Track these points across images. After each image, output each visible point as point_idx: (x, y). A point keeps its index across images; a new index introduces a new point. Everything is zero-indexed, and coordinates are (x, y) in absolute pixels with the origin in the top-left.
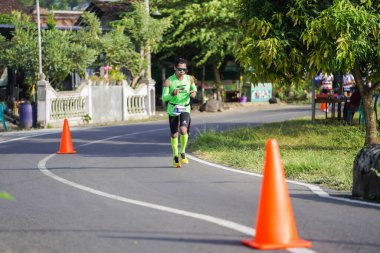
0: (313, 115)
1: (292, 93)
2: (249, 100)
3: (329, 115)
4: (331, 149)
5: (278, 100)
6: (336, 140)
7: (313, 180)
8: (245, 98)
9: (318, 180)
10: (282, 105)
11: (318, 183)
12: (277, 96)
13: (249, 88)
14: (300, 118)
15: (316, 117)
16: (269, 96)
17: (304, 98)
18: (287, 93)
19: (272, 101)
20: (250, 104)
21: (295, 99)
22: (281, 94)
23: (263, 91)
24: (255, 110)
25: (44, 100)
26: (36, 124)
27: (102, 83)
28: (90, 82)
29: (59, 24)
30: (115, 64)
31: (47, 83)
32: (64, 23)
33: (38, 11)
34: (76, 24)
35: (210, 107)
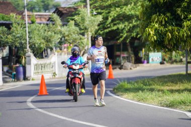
0: (187, 71)
1: (173, 59)
2: (148, 62)
5: (165, 62)
7: (188, 110)
8: (146, 61)
10: (167, 65)
12: (164, 60)
13: (148, 55)
14: (178, 73)
15: (189, 72)
16: (160, 60)
17: (181, 61)
18: (170, 59)
19: (162, 63)
20: (148, 65)
21: (176, 61)
22: (167, 59)
23: (156, 56)
24: (152, 68)
25: (30, 64)
26: (25, 79)
27: (63, 54)
28: (56, 53)
29: (38, 21)
30: (71, 43)
31: (32, 55)
32: (41, 20)
33: (26, 13)
34: (48, 20)
35: (125, 67)
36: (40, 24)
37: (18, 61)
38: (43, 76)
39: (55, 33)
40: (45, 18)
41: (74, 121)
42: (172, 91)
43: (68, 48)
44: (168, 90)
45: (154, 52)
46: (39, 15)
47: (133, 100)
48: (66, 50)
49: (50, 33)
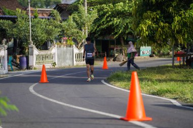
0: (173, 63)
1: (162, 52)
2: (139, 55)
3: (182, 63)
4: (183, 81)
5: (154, 55)
6: (185, 76)
7: (173, 97)
9: (176, 97)
10: (156, 58)
11: (176, 99)
12: (154, 53)
13: (139, 49)
14: (166, 65)
15: (175, 64)
16: (150, 53)
17: (168, 54)
18: (159, 52)
19: (151, 56)
20: (139, 57)
21: (163, 55)
22: (156, 52)
23: (146, 50)
24: (142, 61)
25: (32, 55)
26: (28, 68)
27: (62, 46)
28: (56, 46)
29: (40, 16)
30: (69, 37)
31: (34, 46)
32: (43, 15)
33: (30, 8)
34: (49, 16)
35: (118, 58)
36: (43, 19)
37: (22, 52)
38: (44, 66)
39: (55, 27)
40: (47, 14)
41: (71, 106)
42: (160, 81)
43: (67, 41)
44: (156, 80)
45: (145, 46)
46: (41, 11)
47: (124, 88)
48: (65, 43)
49: (51, 27)
